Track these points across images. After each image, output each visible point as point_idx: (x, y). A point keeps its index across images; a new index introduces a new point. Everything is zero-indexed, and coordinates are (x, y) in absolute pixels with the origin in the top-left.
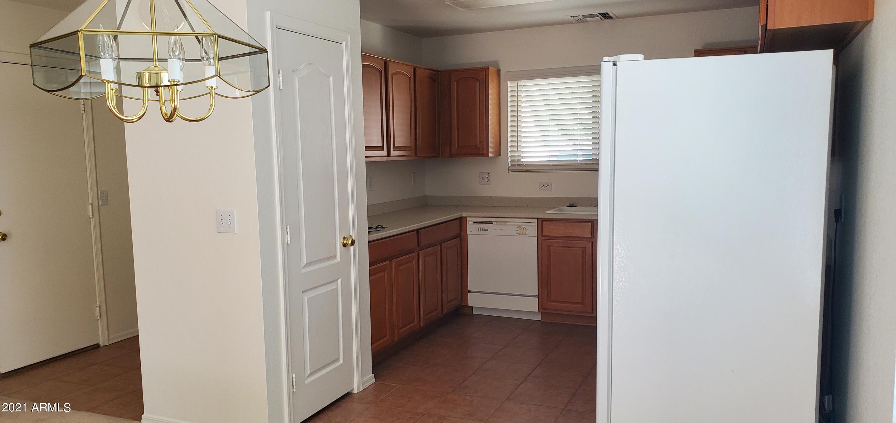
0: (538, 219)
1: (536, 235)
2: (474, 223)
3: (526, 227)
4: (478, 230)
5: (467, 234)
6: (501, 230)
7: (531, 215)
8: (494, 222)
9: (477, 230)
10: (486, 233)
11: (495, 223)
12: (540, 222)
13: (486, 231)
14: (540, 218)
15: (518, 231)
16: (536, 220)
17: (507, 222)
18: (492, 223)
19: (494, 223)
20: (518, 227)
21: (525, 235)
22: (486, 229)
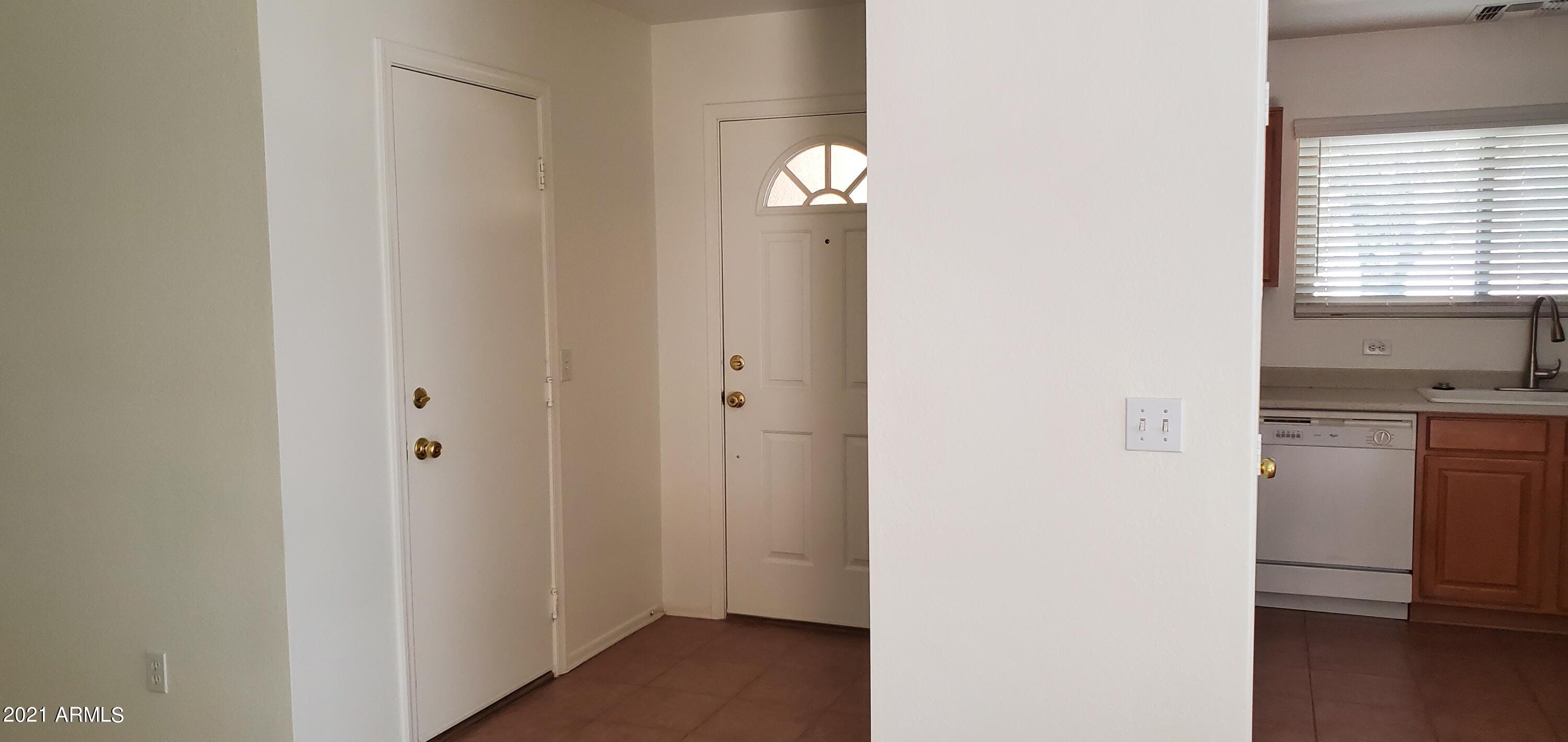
0: (1417, 413)
1: (1414, 448)
2: (1266, 421)
3: (1390, 430)
4: (1278, 436)
6: (1331, 435)
7: (1404, 407)
8: (1315, 419)
9: (1275, 436)
10: (1296, 441)
11: (1317, 422)
12: (1423, 419)
13: (1296, 438)
14: (1423, 413)
15: (1372, 439)
16: (1415, 416)
17: (1344, 420)
18: (1309, 422)
19: (1312, 421)
20: (1370, 431)
21: (1387, 447)
22: (1296, 433)
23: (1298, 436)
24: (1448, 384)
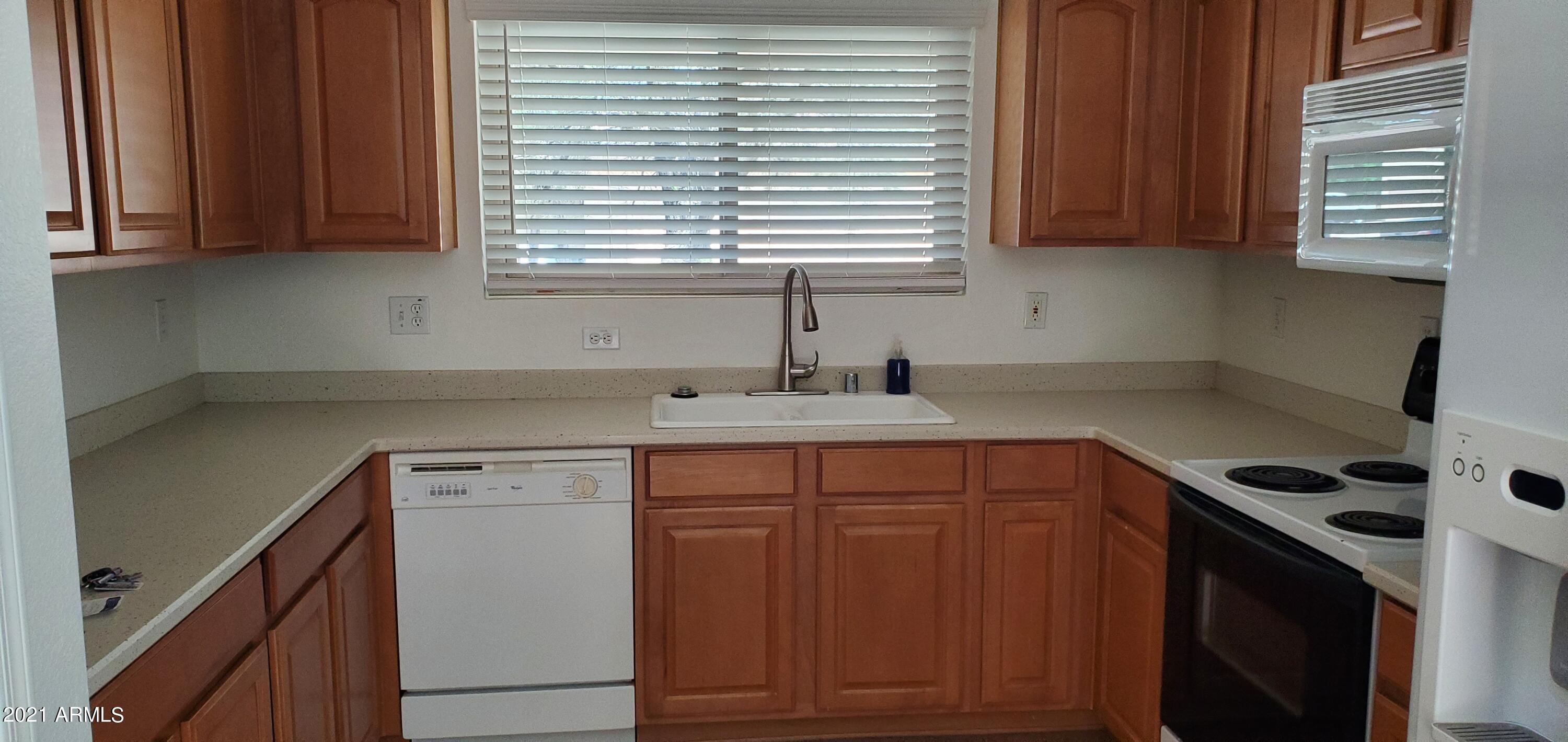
0: (633, 448)
1: (630, 498)
2: (414, 470)
3: (596, 474)
4: (433, 493)
5: (393, 507)
6: (513, 487)
7: (614, 439)
8: (489, 463)
9: (429, 493)
10: (461, 500)
11: (492, 467)
12: (640, 456)
13: (460, 495)
14: (639, 446)
15: (571, 489)
16: (629, 451)
17: (530, 462)
18: (480, 468)
19: (485, 468)
20: (568, 477)
21: (592, 500)
22: (460, 488)
23: (464, 492)
24: (689, 389)
